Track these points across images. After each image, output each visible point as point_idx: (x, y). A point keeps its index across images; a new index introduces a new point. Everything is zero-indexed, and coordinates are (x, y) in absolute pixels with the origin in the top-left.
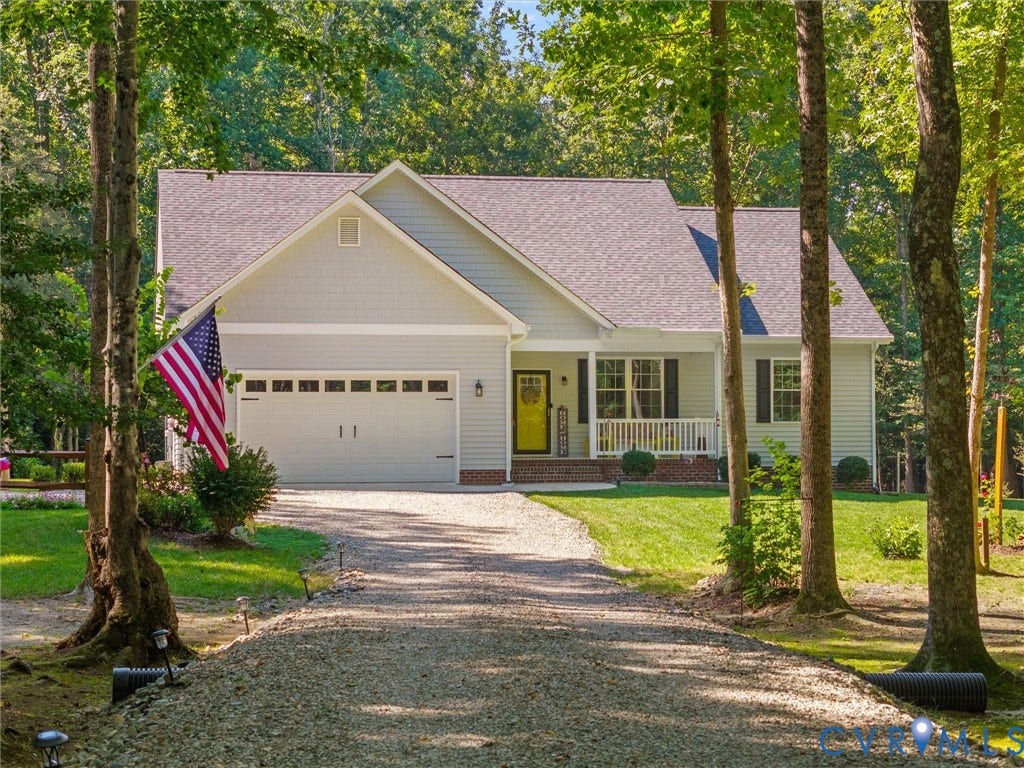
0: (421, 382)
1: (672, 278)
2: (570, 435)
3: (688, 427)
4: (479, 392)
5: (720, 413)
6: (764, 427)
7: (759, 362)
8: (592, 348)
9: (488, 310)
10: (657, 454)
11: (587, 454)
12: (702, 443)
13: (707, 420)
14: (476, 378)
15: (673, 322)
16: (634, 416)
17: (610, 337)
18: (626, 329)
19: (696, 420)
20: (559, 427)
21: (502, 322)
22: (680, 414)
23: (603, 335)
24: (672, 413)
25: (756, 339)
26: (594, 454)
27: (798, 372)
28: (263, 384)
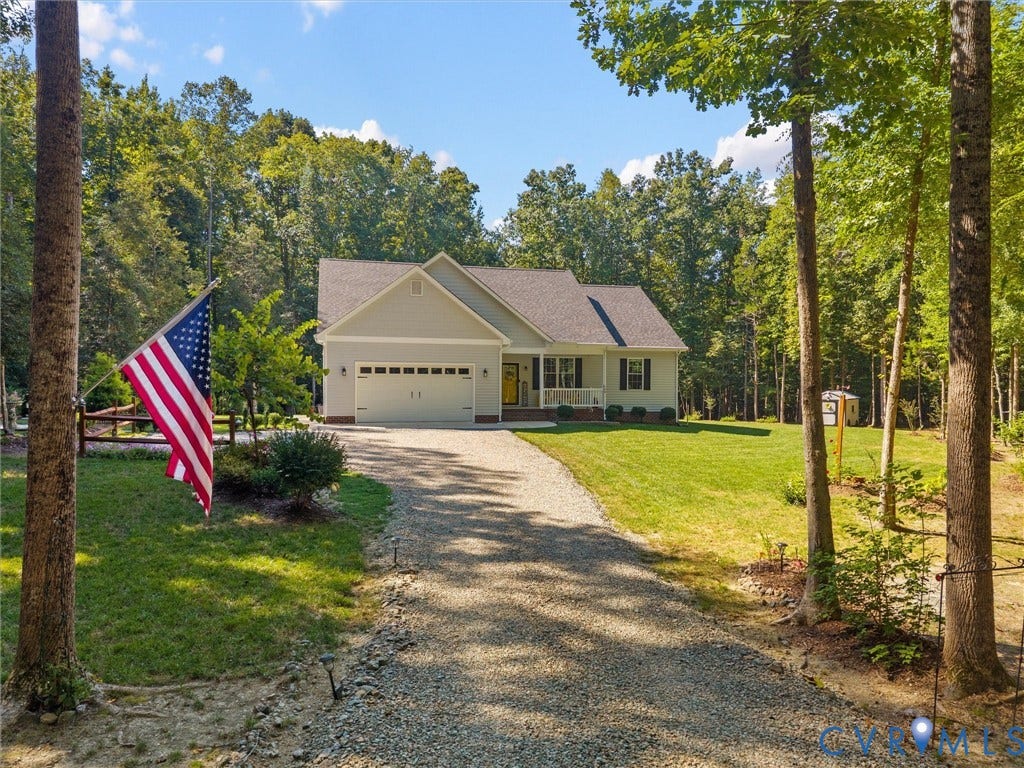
0: (455, 369)
2: (529, 395)
4: (485, 374)
5: (605, 386)
6: (623, 392)
7: (622, 360)
8: (541, 352)
9: (490, 332)
10: (573, 406)
11: (538, 406)
12: (596, 401)
13: (599, 389)
14: (484, 367)
15: (582, 339)
16: (561, 385)
17: (551, 347)
18: (559, 343)
19: (591, 389)
20: (523, 392)
21: (497, 338)
22: (582, 387)
23: (548, 346)
24: (579, 385)
25: (622, 349)
26: (542, 406)
27: (640, 364)
28: (370, 369)
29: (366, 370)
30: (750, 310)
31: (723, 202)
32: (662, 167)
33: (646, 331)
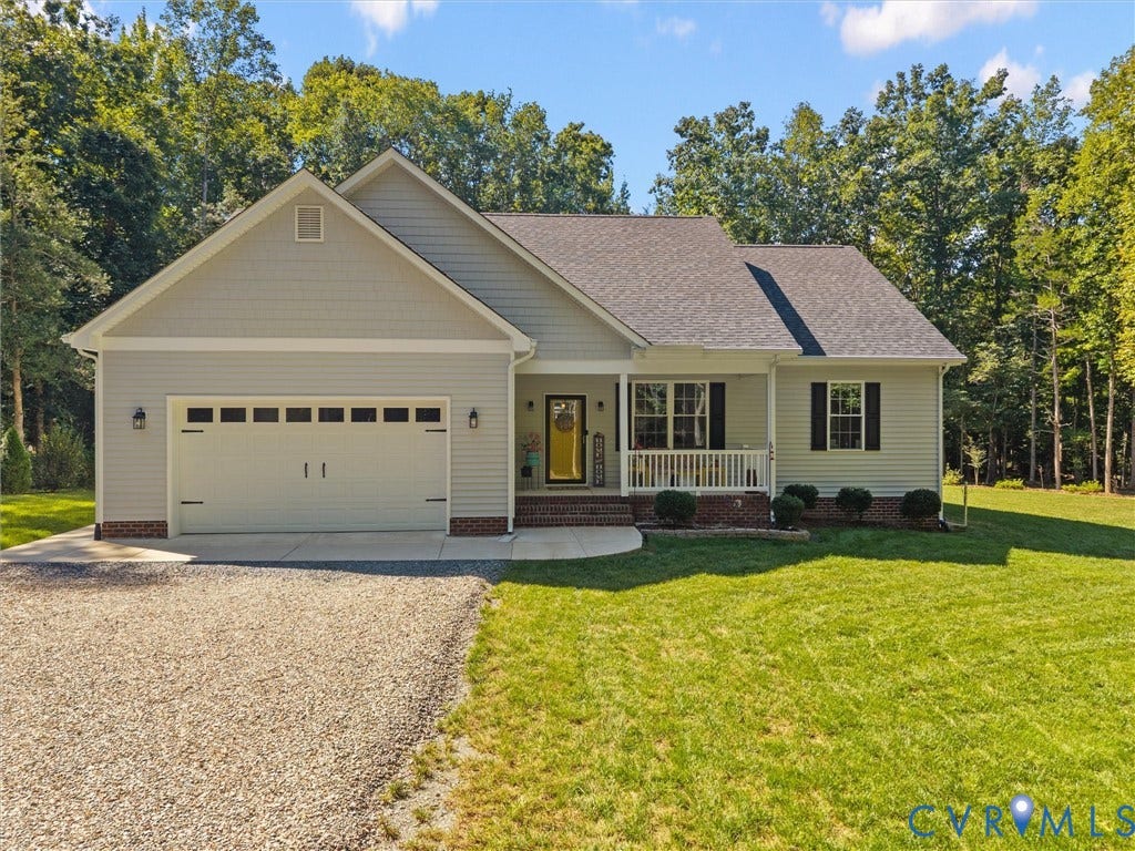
0: (407, 409)
1: (720, 295)
2: (606, 464)
3: (736, 460)
4: (474, 423)
5: (774, 444)
6: (819, 455)
7: (814, 386)
8: (623, 369)
9: (487, 324)
11: (618, 489)
12: (752, 478)
13: (758, 452)
15: (718, 339)
16: (678, 441)
17: (644, 357)
18: (663, 348)
19: (745, 451)
20: (595, 455)
21: (502, 336)
22: (726, 446)
23: (635, 354)
24: (718, 442)
25: (813, 361)
26: (626, 490)
27: (858, 396)
28: (210, 411)
29: (199, 415)
30: (1048, 303)
31: (992, 139)
32: (889, 98)
33: (868, 325)
